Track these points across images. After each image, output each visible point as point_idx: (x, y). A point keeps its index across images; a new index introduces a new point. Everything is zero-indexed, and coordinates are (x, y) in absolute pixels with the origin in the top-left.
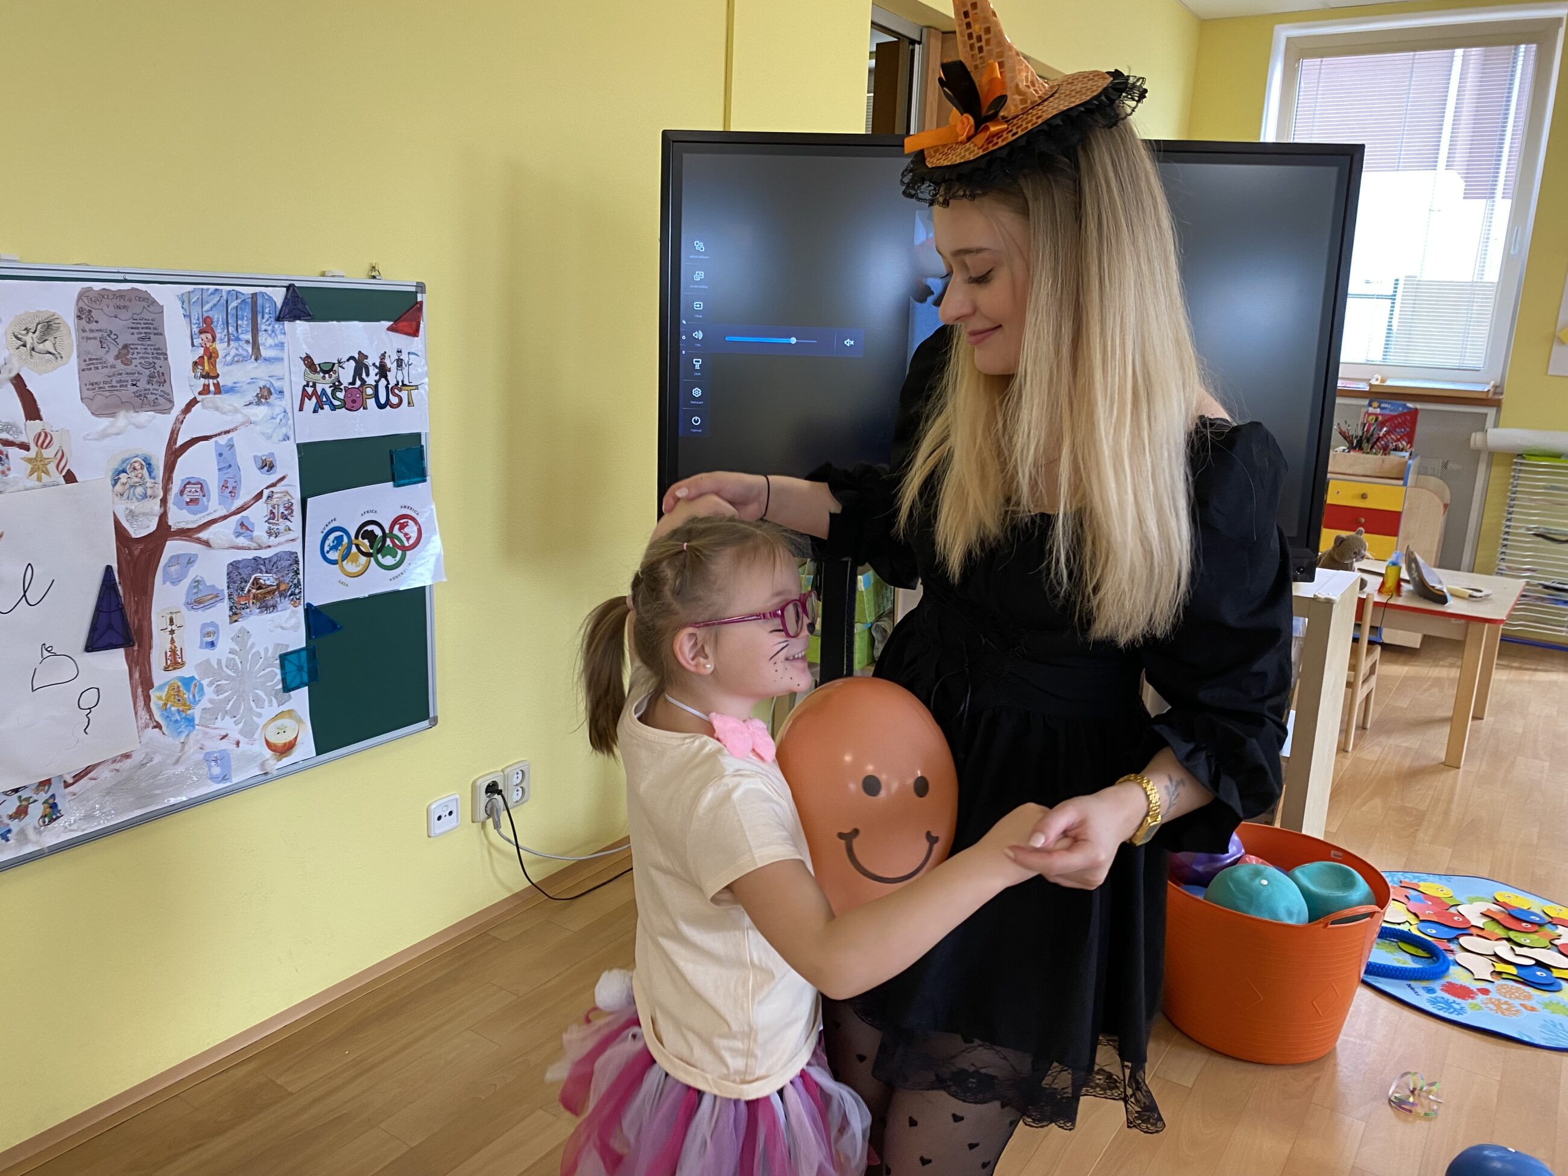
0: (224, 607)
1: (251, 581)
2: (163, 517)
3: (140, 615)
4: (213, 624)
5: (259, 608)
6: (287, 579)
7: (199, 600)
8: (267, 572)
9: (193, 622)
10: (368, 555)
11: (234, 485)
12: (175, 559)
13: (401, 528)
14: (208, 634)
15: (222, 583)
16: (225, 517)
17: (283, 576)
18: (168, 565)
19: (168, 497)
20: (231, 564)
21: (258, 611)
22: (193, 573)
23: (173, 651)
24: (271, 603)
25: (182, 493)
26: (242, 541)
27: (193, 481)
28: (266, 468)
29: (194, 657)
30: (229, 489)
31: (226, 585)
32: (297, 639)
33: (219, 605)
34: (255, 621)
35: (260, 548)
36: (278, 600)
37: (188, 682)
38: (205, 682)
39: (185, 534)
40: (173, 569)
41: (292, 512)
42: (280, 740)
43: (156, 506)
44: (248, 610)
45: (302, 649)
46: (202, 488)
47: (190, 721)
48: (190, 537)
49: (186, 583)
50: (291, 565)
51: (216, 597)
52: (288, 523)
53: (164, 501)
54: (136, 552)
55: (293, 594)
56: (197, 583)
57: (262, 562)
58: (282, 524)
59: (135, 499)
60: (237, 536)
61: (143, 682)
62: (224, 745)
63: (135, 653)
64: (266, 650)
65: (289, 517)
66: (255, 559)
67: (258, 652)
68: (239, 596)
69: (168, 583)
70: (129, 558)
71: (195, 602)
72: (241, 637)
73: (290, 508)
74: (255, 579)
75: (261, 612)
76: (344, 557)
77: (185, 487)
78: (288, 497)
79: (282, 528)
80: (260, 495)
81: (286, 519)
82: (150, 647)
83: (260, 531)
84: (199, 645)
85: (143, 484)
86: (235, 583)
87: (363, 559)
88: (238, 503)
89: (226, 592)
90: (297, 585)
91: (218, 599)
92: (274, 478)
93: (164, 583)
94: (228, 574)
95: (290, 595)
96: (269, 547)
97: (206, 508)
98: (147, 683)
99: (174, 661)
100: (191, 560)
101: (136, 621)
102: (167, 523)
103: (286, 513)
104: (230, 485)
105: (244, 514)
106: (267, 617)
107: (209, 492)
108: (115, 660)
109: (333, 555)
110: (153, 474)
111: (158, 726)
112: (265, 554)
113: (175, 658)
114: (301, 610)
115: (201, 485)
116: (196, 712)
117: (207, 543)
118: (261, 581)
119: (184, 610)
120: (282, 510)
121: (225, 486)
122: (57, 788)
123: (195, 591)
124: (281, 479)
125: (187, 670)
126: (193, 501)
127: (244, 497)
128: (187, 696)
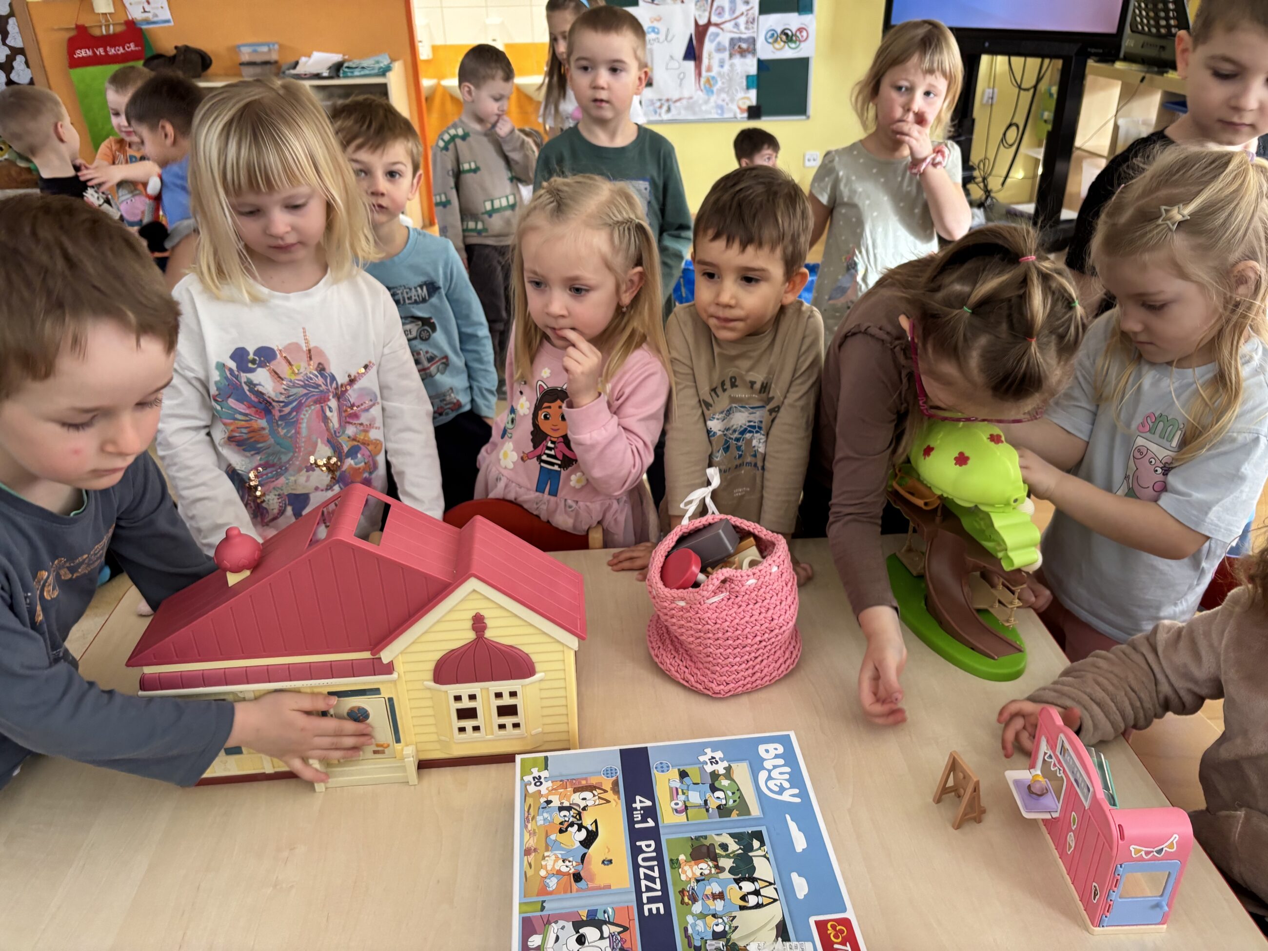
0: (728, 53)
2: (710, 18)
3: (700, 51)
4: (723, 59)
5: (740, 56)
6: (751, 47)
7: (720, 49)
8: (744, 43)
9: (717, 57)
10: (785, 42)
11: (735, 8)
12: (713, 34)
13: (801, 32)
14: (721, 62)
15: (727, 45)
16: (730, 21)
17: (749, 46)
18: (710, 35)
19: (712, 11)
20: (731, 38)
22: (718, 39)
23: (709, 66)
24: (745, 55)
25: (716, 10)
26: (735, 30)
27: (720, 6)
28: (746, 3)
29: (716, 69)
30: (733, 10)
31: (729, 45)
32: (753, 70)
33: (726, 52)
34: (737, 60)
35: (741, 33)
36: (748, 54)
37: (713, 78)
38: (719, 79)
39: (717, 25)
40: (711, 37)
41: (754, 21)
42: (744, 107)
43: (707, 14)
44: (736, 56)
45: (755, 75)
47: (712, 92)
49: (715, 43)
50: (753, 41)
51: (724, 49)
52: (753, 25)
53: (710, 13)
54: (700, 30)
56: (719, 43)
57: (742, 39)
58: (750, 26)
59: (701, 11)
60: (734, 28)
61: (699, 74)
62: (724, 104)
63: (698, 64)
64: (741, 72)
66: (740, 37)
67: (738, 72)
68: (733, 50)
69: (709, 42)
70: (698, 31)
71: (718, 50)
72: (732, 66)
73: (754, 19)
74: (739, 45)
75: (740, 58)
76: (775, 42)
77: (717, 8)
78: (754, 15)
80: (742, 14)
81: (752, 23)
82: (702, 63)
83: (742, 27)
84: (718, 65)
86: (732, 45)
87: (782, 44)
88: (735, 16)
89: (728, 48)
90: (755, 50)
91: (726, 50)
92: (748, 7)
94: (730, 42)
95: (752, 53)
96: (745, 34)
97: (724, 16)
99: (709, 69)
100: (717, 35)
101: (699, 53)
102: (711, 20)
105: (737, 20)
106: (742, 60)
107: (726, 11)
108: (691, 64)
109: (770, 40)
111: (702, 90)
112: (744, 36)
114: (756, 60)
115: (723, 9)
116: (715, 89)
117: (722, 29)
118: (741, 46)
119: (714, 52)
120: (751, 20)
121: (731, 9)
122: (670, 103)
123: (718, 46)
124: (752, 8)
125: (713, 74)
126: (720, 14)
127: (737, 13)
128: (712, 82)
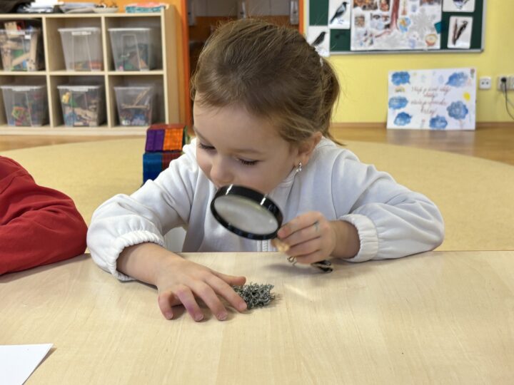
9: (410, 4)
14: (413, 8)
23: (404, 11)
29: (409, 13)
34: (426, 6)
37: (407, 19)
38: (411, 20)
42: (431, 42)
47: (406, 30)
62: (415, 39)
72: (423, 11)
82: (399, 9)
84: (411, 10)
98: (397, 17)
99: (404, 13)
111: (398, 29)
116: (408, 28)
122: (373, 37)
125: (408, 16)
128: (406, 22)
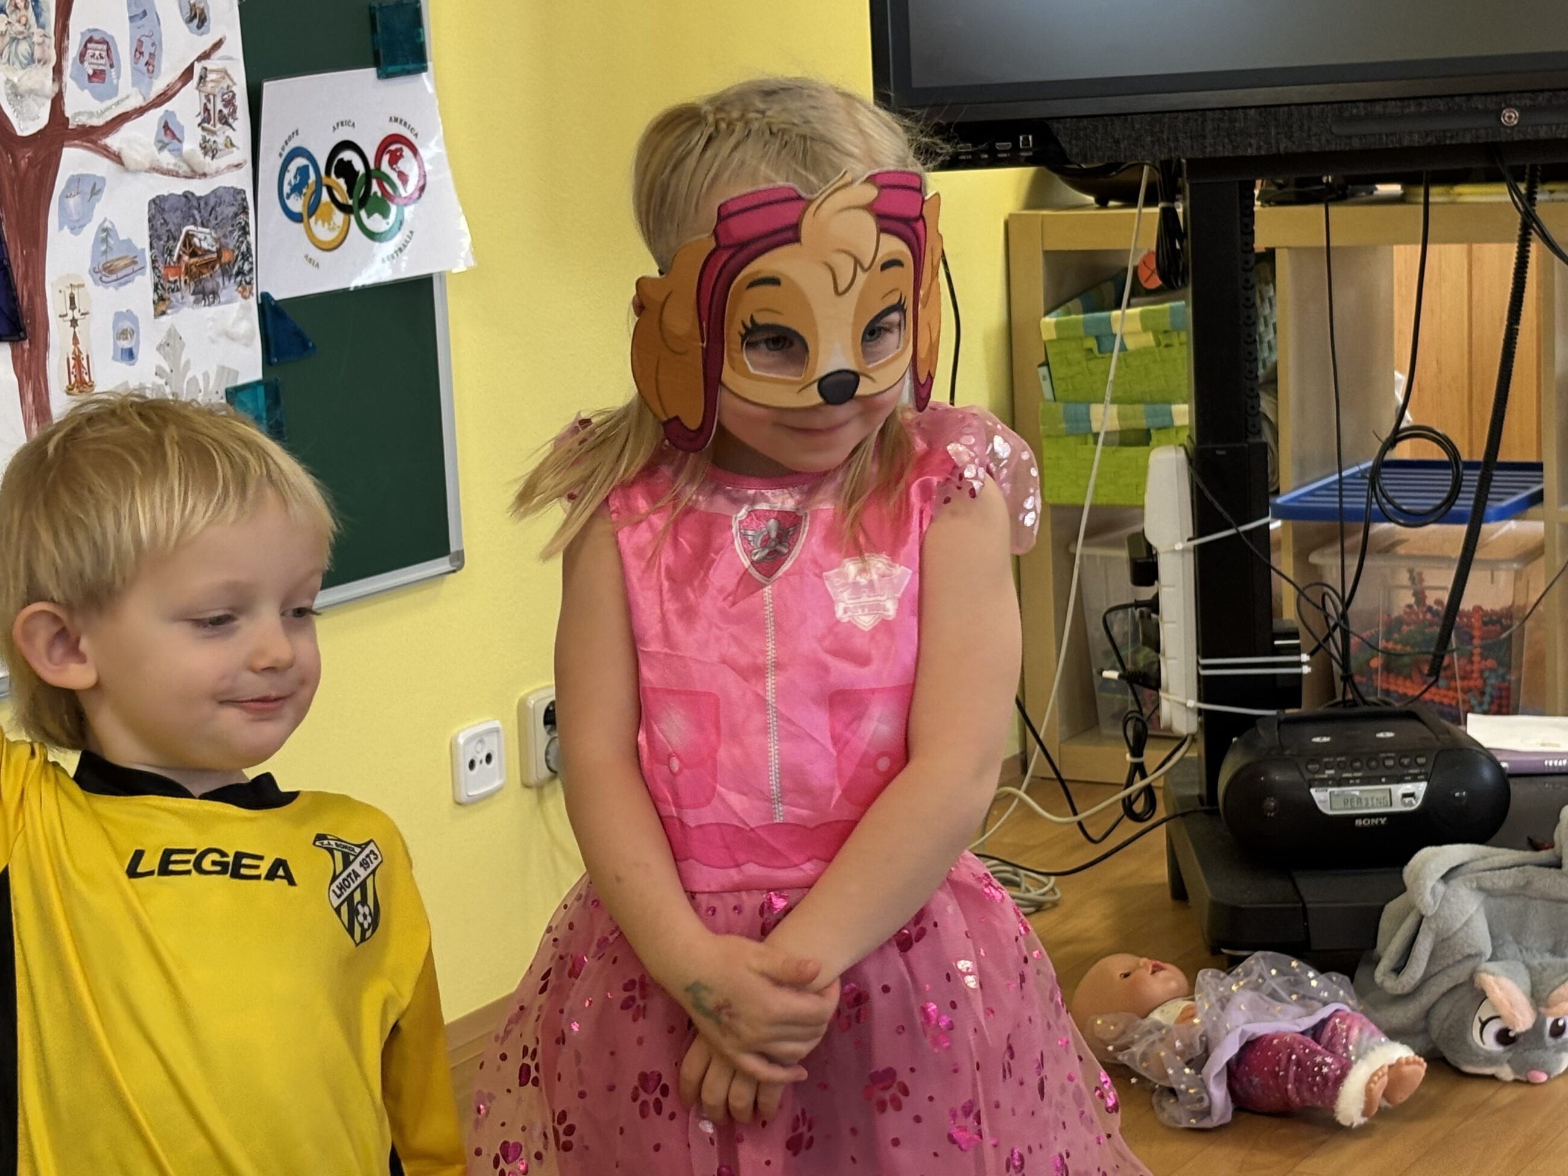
0: (145, 282)
1: (182, 238)
2: (57, 102)
3: (30, 283)
4: (129, 316)
5: (194, 293)
6: (232, 243)
7: (110, 265)
8: (203, 225)
9: (102, 306)
10: (345, 209)
11: (152, 50)
12: (76, 181)
13: (395, 159)
14: (123, 334)
15: (142, 240)
16: (140, 111)
17: (225, 236)
18: (65, 195)
19: (64, 64)
20: (153, 201)
21: (192, 298)
22: (103, 211)
23: (77, 358)
24: (209, 285)
25: (82, 56)
26: (167, 159)
27: (97, 37)
28: (196, 21)
29: (104, 374)
30: (146, 56)
31: (147, 241)
32: (249, 363)
33: (138, 278)
34: (187, 317)
35: (193, 175)
36: (220, 280)
39: (88, 136)
40: (72, 202)
41: (234, 111)
43: (46, 80)
44: (179, 295)
45: (258, 383)
46: (108, 50)
48: (94, 142)
49: (90, 231)
50: (236, 215)
51: (132, 263)
52: (229, 132)
53: (58, 71)
54: (23, 164)
55: (240, 272)
56: (106, 233)
57: (195, 203)
58: (222, 134)
59: (17, 65)
60: (161, 149)
61: (38, 411)
63: (26, 355)
64: (206, 376)
65: (231, 121)
66: (187, 196)
67: (194, 379)
68: (167, 266)
69: (66, 229)
70: (13, 173)
71: (105, 269)
72: (171, 347)
73: (229, 102)
74: (187, 234)
75: (197, 302)
76: (313, 208)
77: (85, 46)
78: (228, 82)
79: (220, 140)
80: (188, 74)
81: (226, 123)
82: (46, 347)
83: (191, 144)
84: (111, 353)
85: (28, 37)
86: (159, 238)
87: (339, 217)
88: (159, 86)
89: (148, 254)
90: (246, 256)
91: (136, 267)
92: (205, 42)
93: (61, 228)
94: (150, 220)
95: (238, 274)
96: (205, 175)
97: (115, 91)
98: (43, 415)
99: (78, 376)
100: (95, 189)
101: (25, 293)
102: (62, 112)
103: (226, 111)
104: (147, 49)
105: (167, 106)
106: (205, 312)
107: (119, 60)
109: (297, 204)
110: (42, 20)
112: (200, 188)
113: (80, 373)
114: (253, 302)
115: (108, 46)
117: (117, 158)
118: (196, 240)
119: (88, 280)
120: (220, 106)
121: (138, 52)
123: (103, 248)
124: (218, 45)
126: (97, 75)
127: (167, 74)
